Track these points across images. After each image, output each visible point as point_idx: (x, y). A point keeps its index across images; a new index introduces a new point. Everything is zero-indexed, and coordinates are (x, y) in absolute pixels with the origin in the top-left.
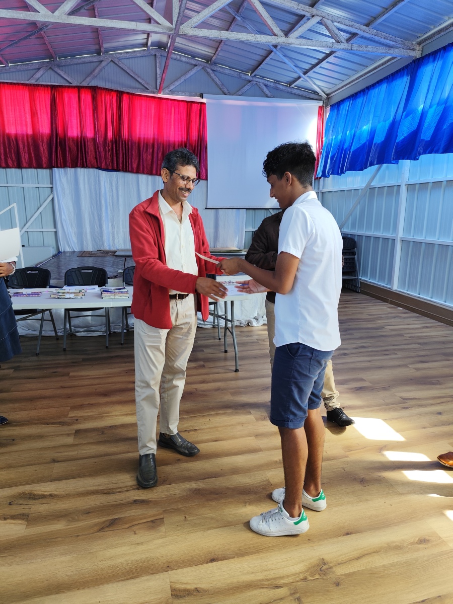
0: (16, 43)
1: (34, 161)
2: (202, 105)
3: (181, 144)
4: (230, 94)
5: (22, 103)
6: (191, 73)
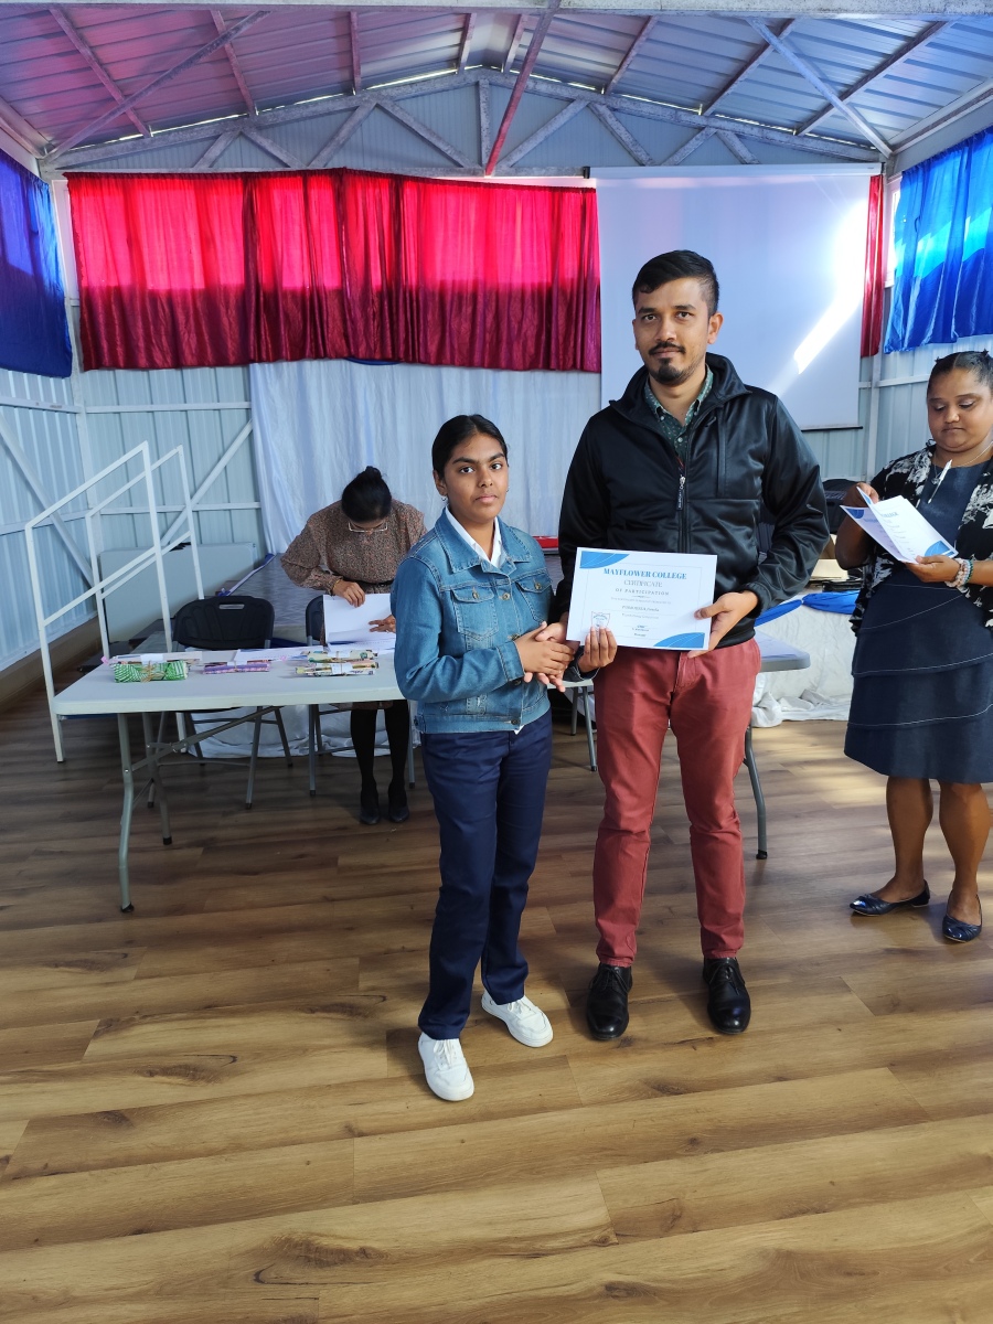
0: (169, 76)
1: (209, 350)
2: (588, 195)
3: (540, 292)
4: (653, 163)
5: (181, 217)
6: (562, 120)
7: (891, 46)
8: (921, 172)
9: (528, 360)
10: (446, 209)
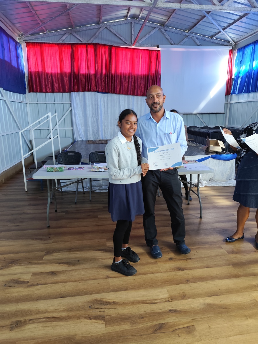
0: (54, 19)
1: (61, 89)
2: (158, 52)
3: (145, 76)
4: (175, 45)
5: (55, 54)
6: (152, 33)
7: (236, 18)
8: (242, 49)
9: (142, 93)
10: (122, 54)
